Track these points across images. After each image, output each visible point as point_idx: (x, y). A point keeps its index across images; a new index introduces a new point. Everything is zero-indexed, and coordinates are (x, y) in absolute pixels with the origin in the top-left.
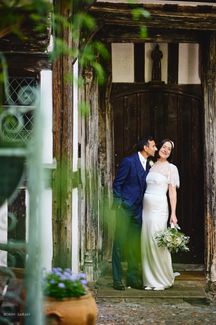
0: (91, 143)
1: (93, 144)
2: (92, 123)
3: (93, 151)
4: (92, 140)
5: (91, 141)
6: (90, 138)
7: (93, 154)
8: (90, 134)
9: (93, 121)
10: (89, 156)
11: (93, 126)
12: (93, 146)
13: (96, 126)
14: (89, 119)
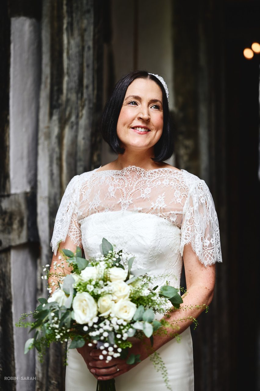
0: (69, 109)
1: (74, 111)
2: (72, 42)
3: (73, 133)
4: (73, 97)
5: (68, 100)
6: (65, 91)
7: (74, 142)
8: (66, 79)
9: (76, 33)
10: (57, 149)
11: (74, 50)
12: (73, 119)
13: (86, 49)
14: (65, 26)
